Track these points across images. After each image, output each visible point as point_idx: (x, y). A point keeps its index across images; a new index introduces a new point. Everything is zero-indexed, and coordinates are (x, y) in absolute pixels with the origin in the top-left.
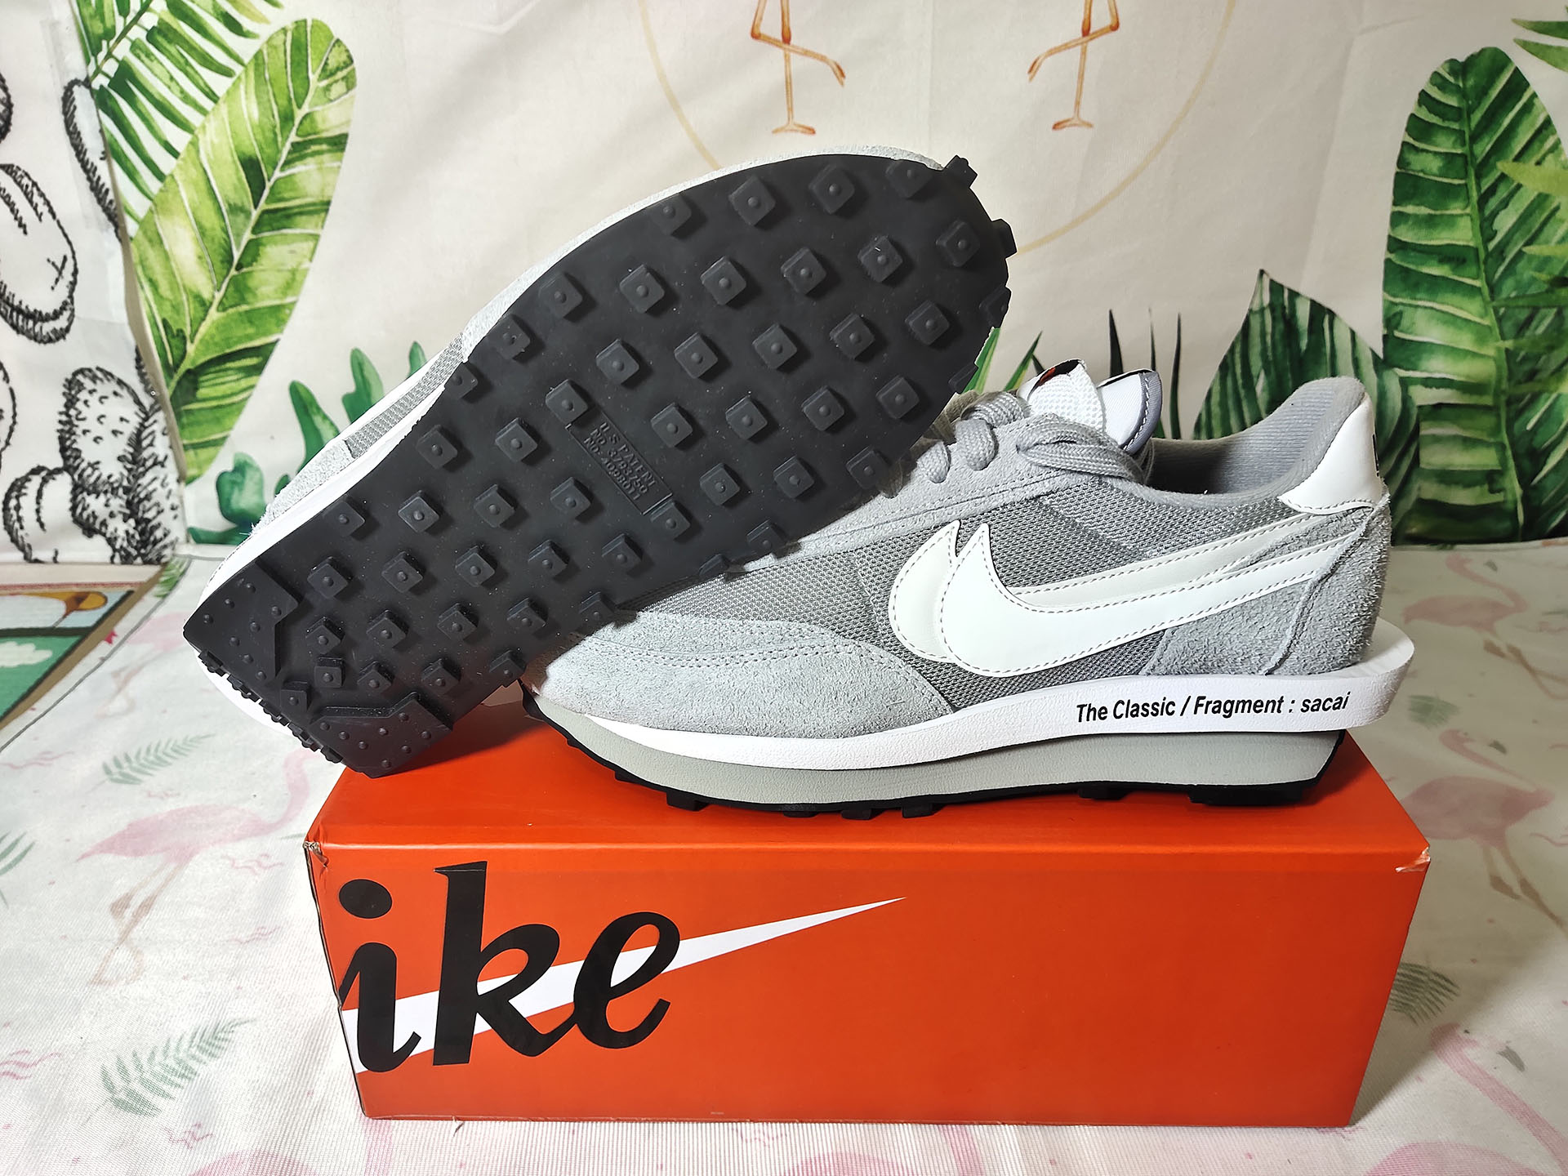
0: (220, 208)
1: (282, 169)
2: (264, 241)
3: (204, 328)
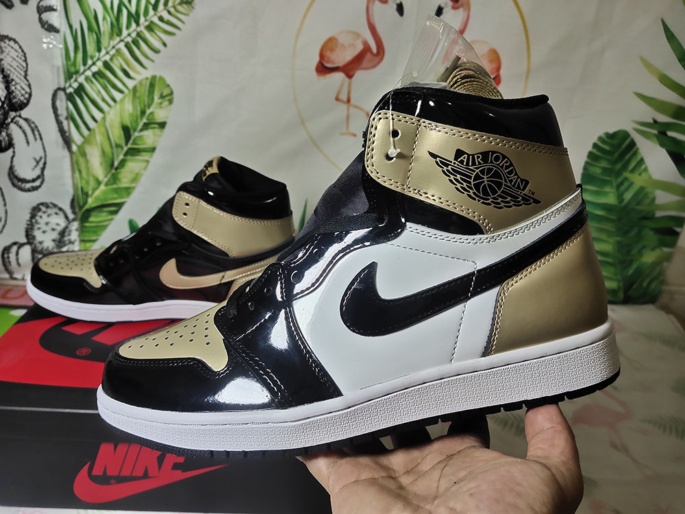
0: (111, 145)
1: (139, 132)
2: (127, 160)
3: (97, 193)
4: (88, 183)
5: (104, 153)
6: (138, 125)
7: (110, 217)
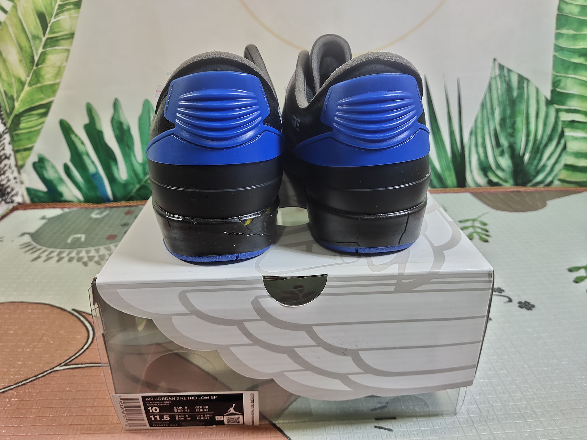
0: (28, 37)
1: (55, 18)
2: (48, 52)
3: (23, 95)
4: (10, 85)
5: (21, 48)
6: (53, 9)
7: (40, 121)
